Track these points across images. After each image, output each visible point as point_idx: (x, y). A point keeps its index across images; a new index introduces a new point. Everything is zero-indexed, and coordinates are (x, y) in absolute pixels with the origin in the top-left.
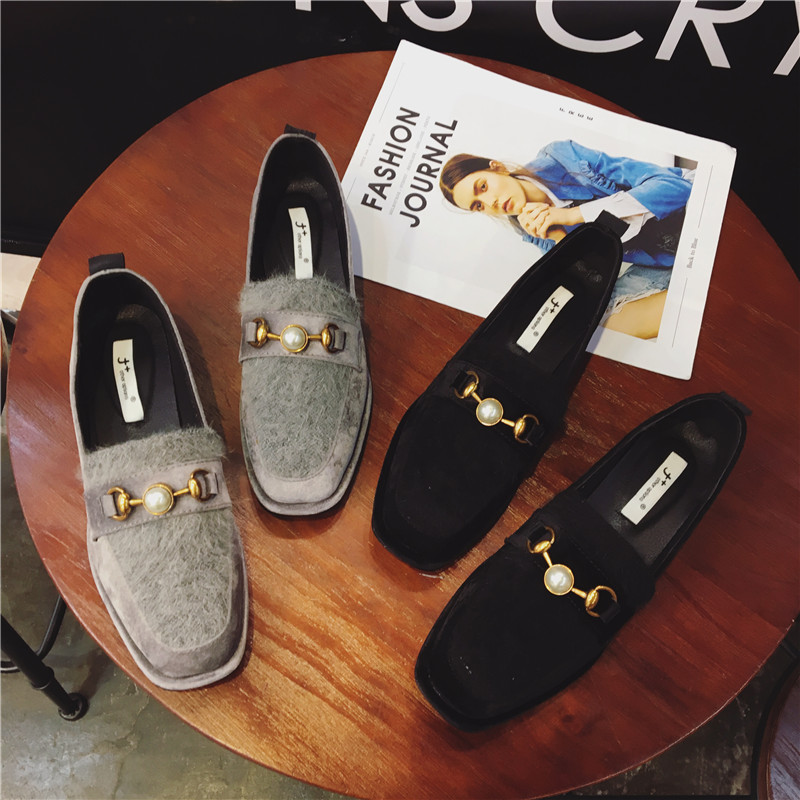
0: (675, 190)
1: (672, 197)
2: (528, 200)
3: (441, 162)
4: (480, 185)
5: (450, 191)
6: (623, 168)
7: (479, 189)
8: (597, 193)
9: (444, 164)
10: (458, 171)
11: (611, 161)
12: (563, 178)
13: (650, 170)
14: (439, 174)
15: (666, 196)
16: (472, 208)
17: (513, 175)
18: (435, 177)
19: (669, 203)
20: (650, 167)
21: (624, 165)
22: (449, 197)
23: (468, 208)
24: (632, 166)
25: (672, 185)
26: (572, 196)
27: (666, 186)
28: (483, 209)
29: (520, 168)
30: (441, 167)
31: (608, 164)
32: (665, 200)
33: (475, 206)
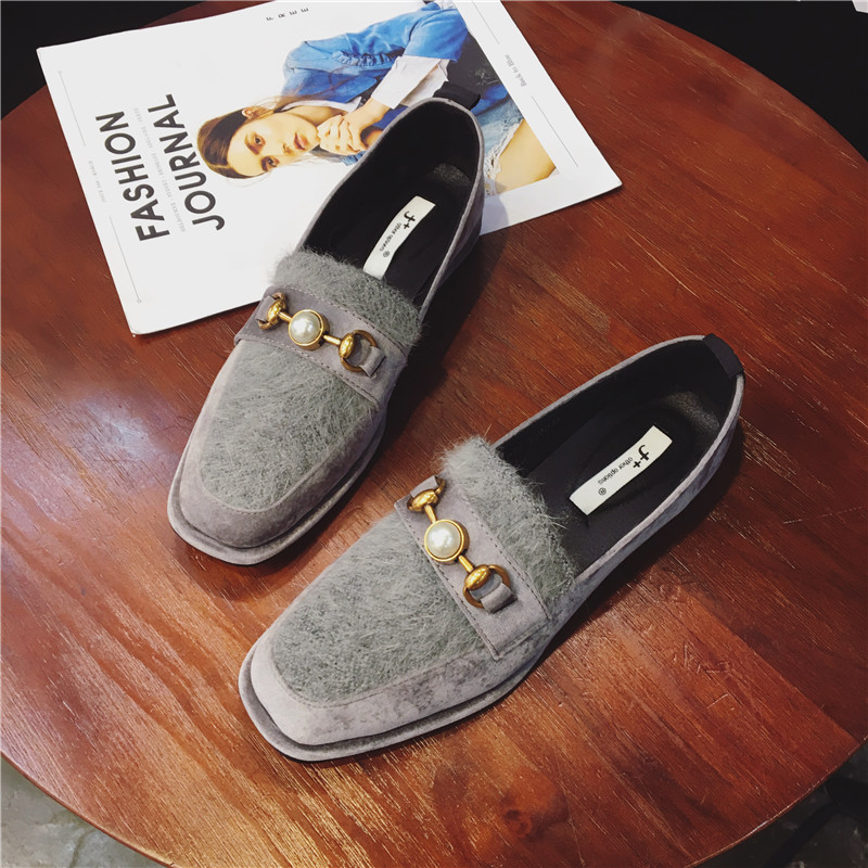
0: (446, 24)
1: (449, 32)
2: (316, 124)
3: (190, 146)
4: (252, 141)
5: (226, 167)
6: (380, 36)
7: (256, 145)
8: (376, 75)
9: (195, 144)
10: (216, 143)
11: (361, 36)
12: (330, 82)
13: (407, 22)
14: (199, 158)
15: (443, 36)
16: (265, 169)
17: (278, 110)
18: (197, 163)
19: (452, 40)
20: (403, 19)
21: (378, 32)
22: (232, 174)
24: (386, 29)
25: (439, 22)
26: (354, 92)
27: (434, 26)
28: (278, 162)
29: (278, 100)
30: (195, 149)
31: (362, 41)
32: (446, 39)
33: (268, 165)
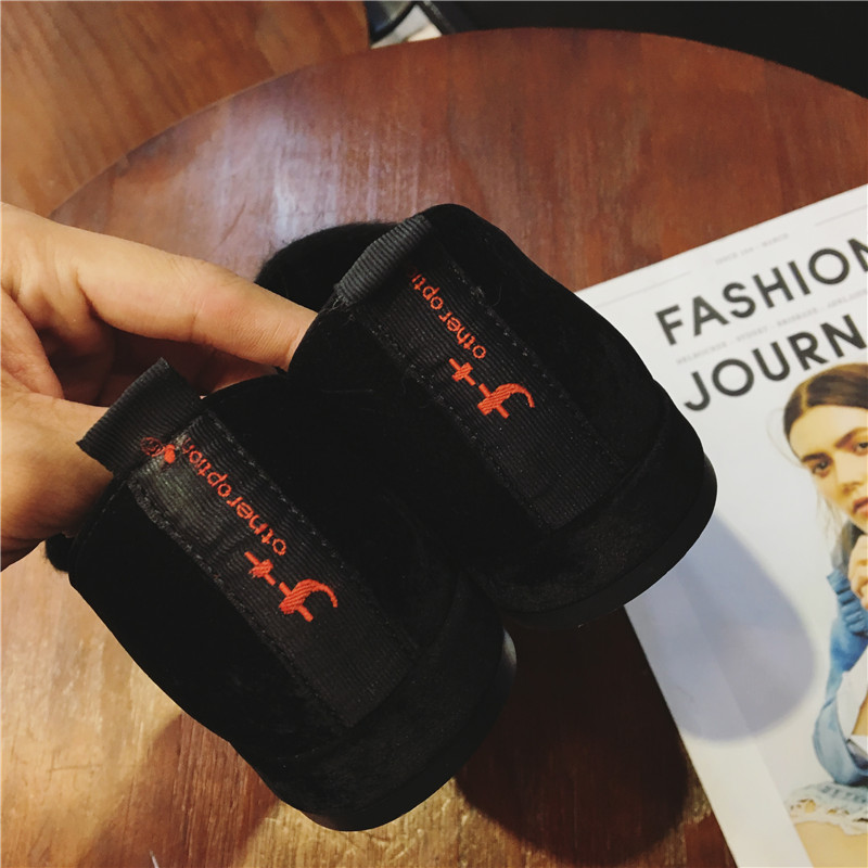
3: (839, 353)
5: (803, 405)
7: (854, 443)
9: (843, 361)
10: (849, 389)
14: (816, 369)
16: (807, 459)
18: (806, 366)
22: (792, 413)
23: (803, 453)
28: (823, 476)
30: (834, 362)
33: (814, 462)
